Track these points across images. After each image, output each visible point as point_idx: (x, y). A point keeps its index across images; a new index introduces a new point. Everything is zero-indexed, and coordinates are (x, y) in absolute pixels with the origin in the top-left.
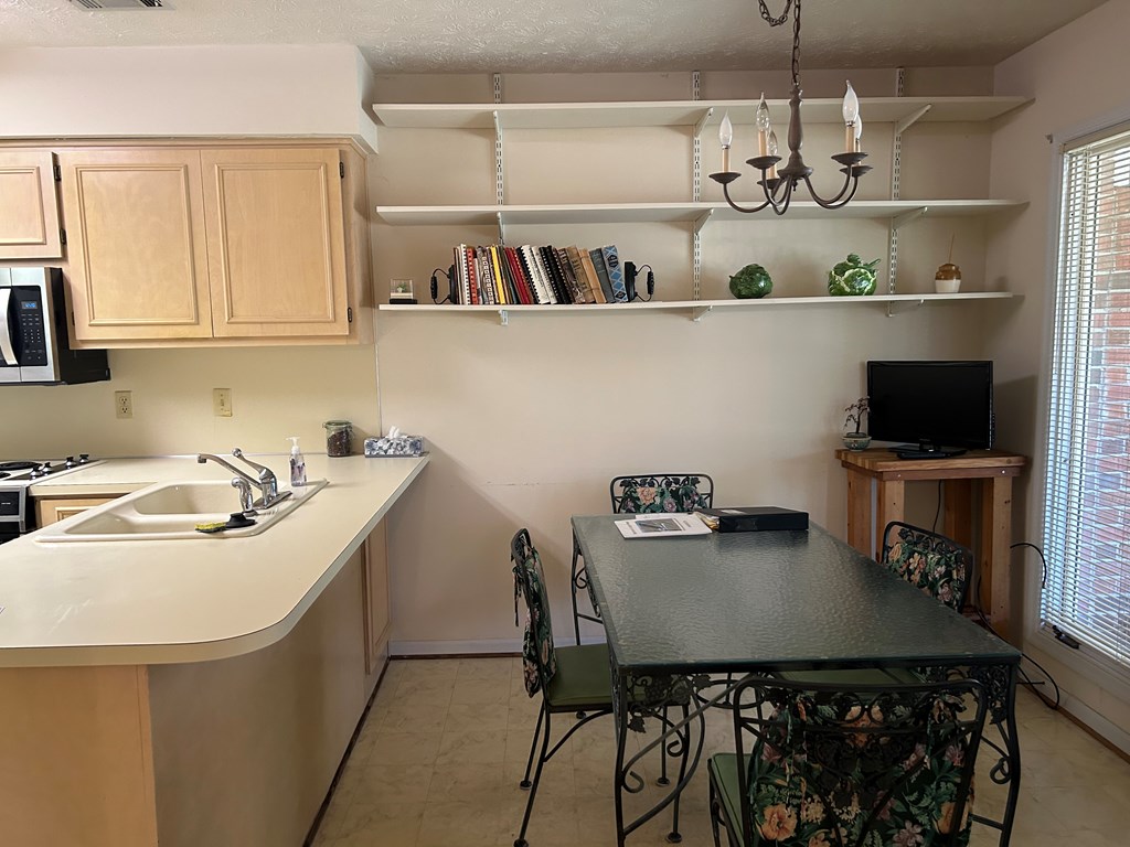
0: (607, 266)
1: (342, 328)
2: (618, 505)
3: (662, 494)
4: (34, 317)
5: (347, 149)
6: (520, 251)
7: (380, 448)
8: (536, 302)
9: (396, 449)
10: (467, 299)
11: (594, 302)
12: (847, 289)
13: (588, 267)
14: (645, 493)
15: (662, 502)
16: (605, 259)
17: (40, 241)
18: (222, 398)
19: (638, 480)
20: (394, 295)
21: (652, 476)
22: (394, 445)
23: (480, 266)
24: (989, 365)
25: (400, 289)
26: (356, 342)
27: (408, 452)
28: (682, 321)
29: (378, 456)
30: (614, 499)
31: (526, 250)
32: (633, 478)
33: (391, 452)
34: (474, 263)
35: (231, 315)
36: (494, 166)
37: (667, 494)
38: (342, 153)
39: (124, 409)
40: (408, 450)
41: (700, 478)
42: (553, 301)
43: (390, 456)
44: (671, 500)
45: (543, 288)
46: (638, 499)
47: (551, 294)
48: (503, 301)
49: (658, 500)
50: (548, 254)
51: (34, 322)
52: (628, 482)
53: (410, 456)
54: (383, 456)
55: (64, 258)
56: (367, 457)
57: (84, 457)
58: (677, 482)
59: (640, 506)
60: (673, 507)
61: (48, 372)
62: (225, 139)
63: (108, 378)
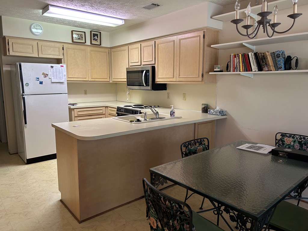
0: (276, 57)
1: (200, 79)
2: (277, 141)
3: (295, 142)
4: (148, 76)
5: (205, 30)
6: (248, 54)
7: (212, 112)
8: (252, 71)
9: (215, 113)
10: (232, 70)
11: (271, 71)
13: (270, 59)
14: (287, 140)
15: (294, 144)
16: (276, 55)
17: (152, 60)
18: (184, 96)
19: (288, 135)
20: (215, 70)
21: (294, 135)
22: (215, 112)
23: (236, 60)
25: (217, 68)
26: (203, 83)
27: (218, 114)
29: (211, 114)
30: (276, 139)
31: (250, 54)
32: (286, 134)
33: (214, 113)
34: (234, 59)
35: (179, 76)
37: (297, 142)
38: (204, 32)
39: (168, 97)
40: (218, 113)
42: (257, 70)
43: (214, 115)
44: (298, 144)
45: (254, 66)
46: (284, 141)
47: (256, 68)
48: (242, 71)
49: (292, 143)
50: (256, 55)
52: (283, 135)
53: (219, 115)
55: (155, 64)
56: (209, 114)
57: (158, 106)
58: (304, 138)
59: (284, 144)
60: (298, 147)
61: (149, 88)
63: (166, 90)
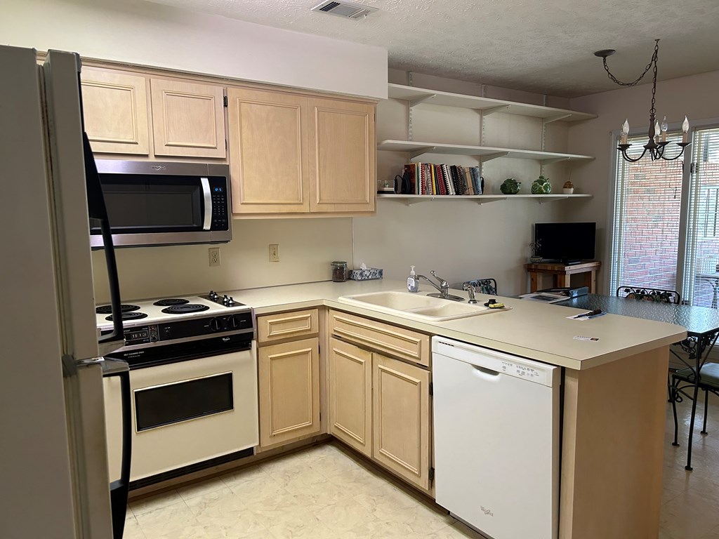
0: (476, 177)
1: (372, 207)
4: (220, 198)
6: (442, 167)
8: (448, 194)
10: (420, 192)
11: (469, 194)
12: (544, 191)
13: (468, 177)
16: (475, 173)
17: (212, 146)
18: (273, 251)
23: (427, 174)
24: (595, 223)
25: (387, 185)
28: (476, 204)
29: (365, 280)
31: (445, 167)
33: (370, 277)
34: (424, 172)
35: (320, 198)
36: (408, 121)
38: (375, 109)
39: (214, 260)
41: (491, 281)
42: (455, 193)
45: (451, 187)
47: (454, 190)
48: (435, 193)
50: (454, 169)
51: (221, 200)
53: (378, 279)
54: (366, 280)
55: (227, 159)
62: (319, 93)
